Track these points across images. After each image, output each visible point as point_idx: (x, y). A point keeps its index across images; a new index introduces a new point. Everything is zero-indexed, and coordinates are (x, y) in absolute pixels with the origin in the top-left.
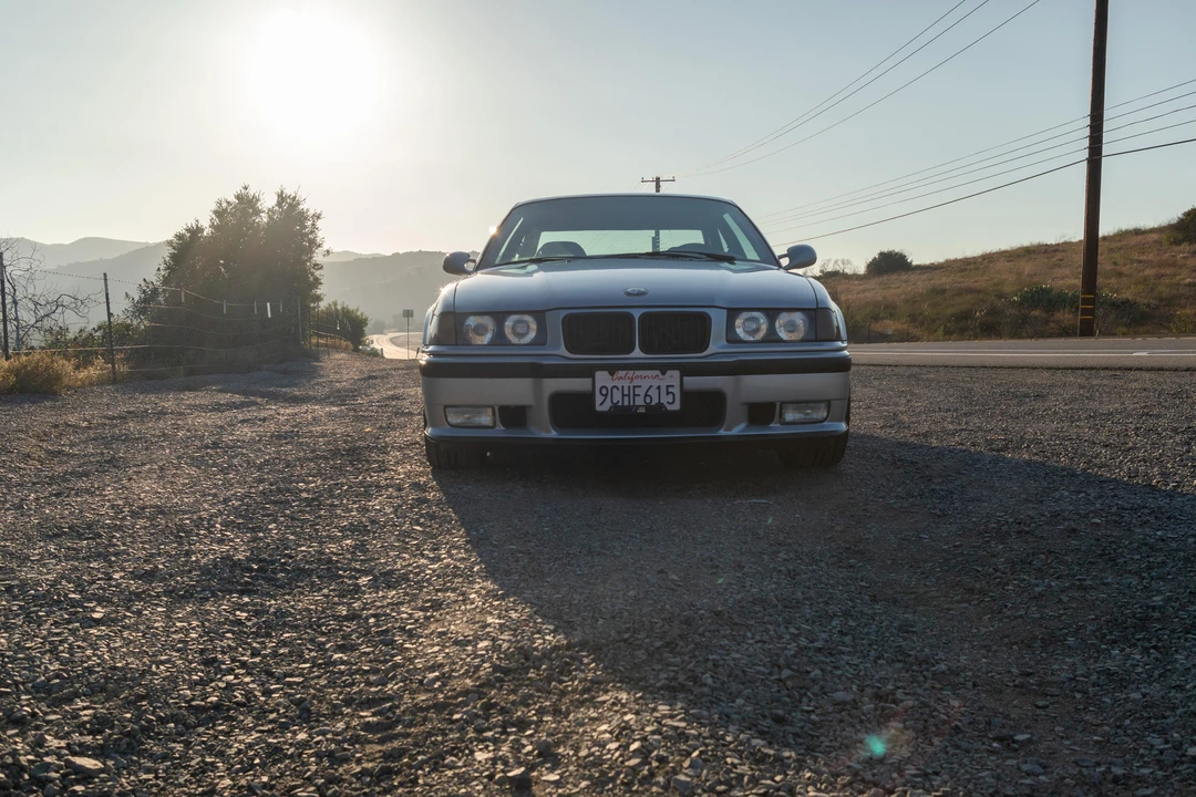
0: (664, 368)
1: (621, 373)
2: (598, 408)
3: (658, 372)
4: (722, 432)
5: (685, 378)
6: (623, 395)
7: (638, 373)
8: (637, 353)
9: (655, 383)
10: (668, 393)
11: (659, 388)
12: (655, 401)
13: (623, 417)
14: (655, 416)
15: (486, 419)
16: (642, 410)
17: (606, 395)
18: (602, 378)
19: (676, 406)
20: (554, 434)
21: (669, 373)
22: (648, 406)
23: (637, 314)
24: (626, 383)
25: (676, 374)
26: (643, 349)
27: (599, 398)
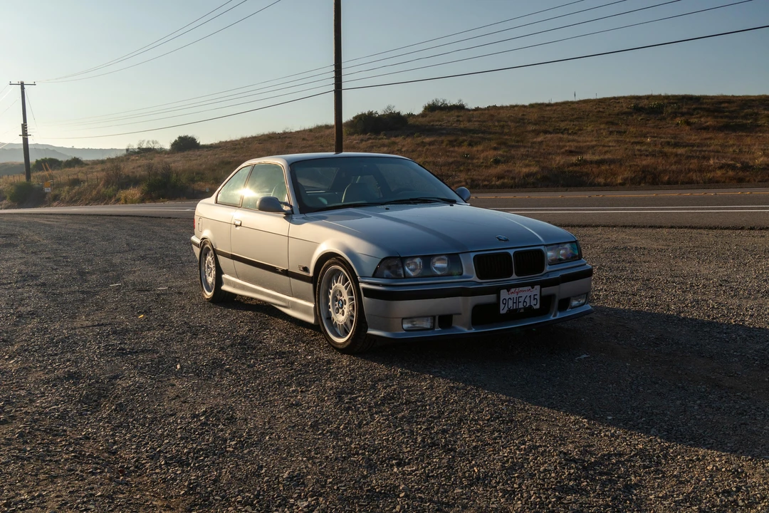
0: (532, 285)
1: (513, 290)
2: (502, 312)
3: (530, 287)
4: (552, 318)
5: (543, 289)
6: (514, 303)
7: (521, 289)
8: (514, 276)
9: (528, 294)
10: (534, 299)
11: (530, 296)
12: (528, 304)
13: (514, 315)
14: (529, 312)
15: (426, 324)
16: (522, 311)
17: (505, 304)
18: (504, 294)
19: (538, 306)
20: (473, 331)
21: (536, 287)
22: (525, 308)
23: (511, 252)
24: (514, 296)
25: (538, 287)
26: (517, 274)
27: (502, 306)
